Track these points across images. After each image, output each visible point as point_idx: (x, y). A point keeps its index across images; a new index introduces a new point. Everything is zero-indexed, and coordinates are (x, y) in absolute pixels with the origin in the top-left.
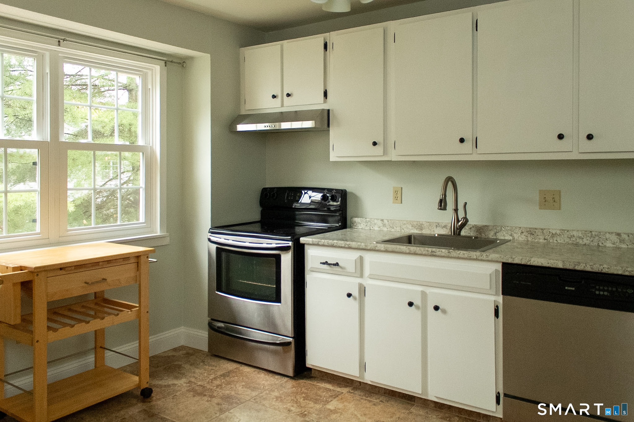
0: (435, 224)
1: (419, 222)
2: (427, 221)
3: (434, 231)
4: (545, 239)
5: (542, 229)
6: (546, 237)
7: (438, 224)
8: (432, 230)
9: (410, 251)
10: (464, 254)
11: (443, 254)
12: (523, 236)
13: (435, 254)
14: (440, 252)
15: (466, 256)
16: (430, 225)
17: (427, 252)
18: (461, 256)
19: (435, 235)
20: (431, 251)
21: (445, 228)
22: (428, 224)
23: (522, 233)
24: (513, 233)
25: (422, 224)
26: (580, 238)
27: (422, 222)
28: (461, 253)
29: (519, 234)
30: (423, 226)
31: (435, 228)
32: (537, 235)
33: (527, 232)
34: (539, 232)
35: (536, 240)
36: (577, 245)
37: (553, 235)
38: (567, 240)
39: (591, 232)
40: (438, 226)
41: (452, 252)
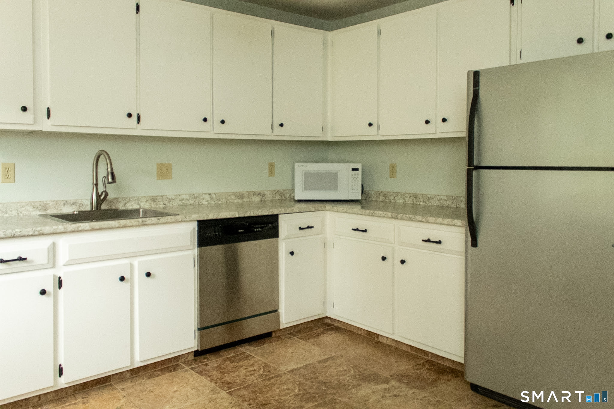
0: (62, 203)
1: (42, 202)
2: (52, 200)
3: (61, 210)
4: (164, 204)
5: (161, 196)
6: (165, 202)
7: (66, 202)
8: (59, 209)
9: (120, 225)
10: (171, 218)
11: (153, 222)
12: (148, 204)
13: (145, 223)
14: (150, 221)
15: (173, 220)
16: (57, 204)
17: (137, 223)
18: (169, 220)
19: (74, 213)
20: (141, 221)
21: (74, 205)
22: (54, 203)
23: (147, 201)
24: (139, 202)
25: (46, 204)
26: (188, 200)
27: (47, 202)
28: (169, 219)
29: (145, 202)
30: (47, 206)
31: (63, 206)
32: (159, 202)
33: (151, 199)
34: (159, 199)
35: (158, 206)
36: (186, 205)
37: (170, 200)
38: (179, 202)
39: (194, 194)
40: (66, 203)
41: (161, 219)
